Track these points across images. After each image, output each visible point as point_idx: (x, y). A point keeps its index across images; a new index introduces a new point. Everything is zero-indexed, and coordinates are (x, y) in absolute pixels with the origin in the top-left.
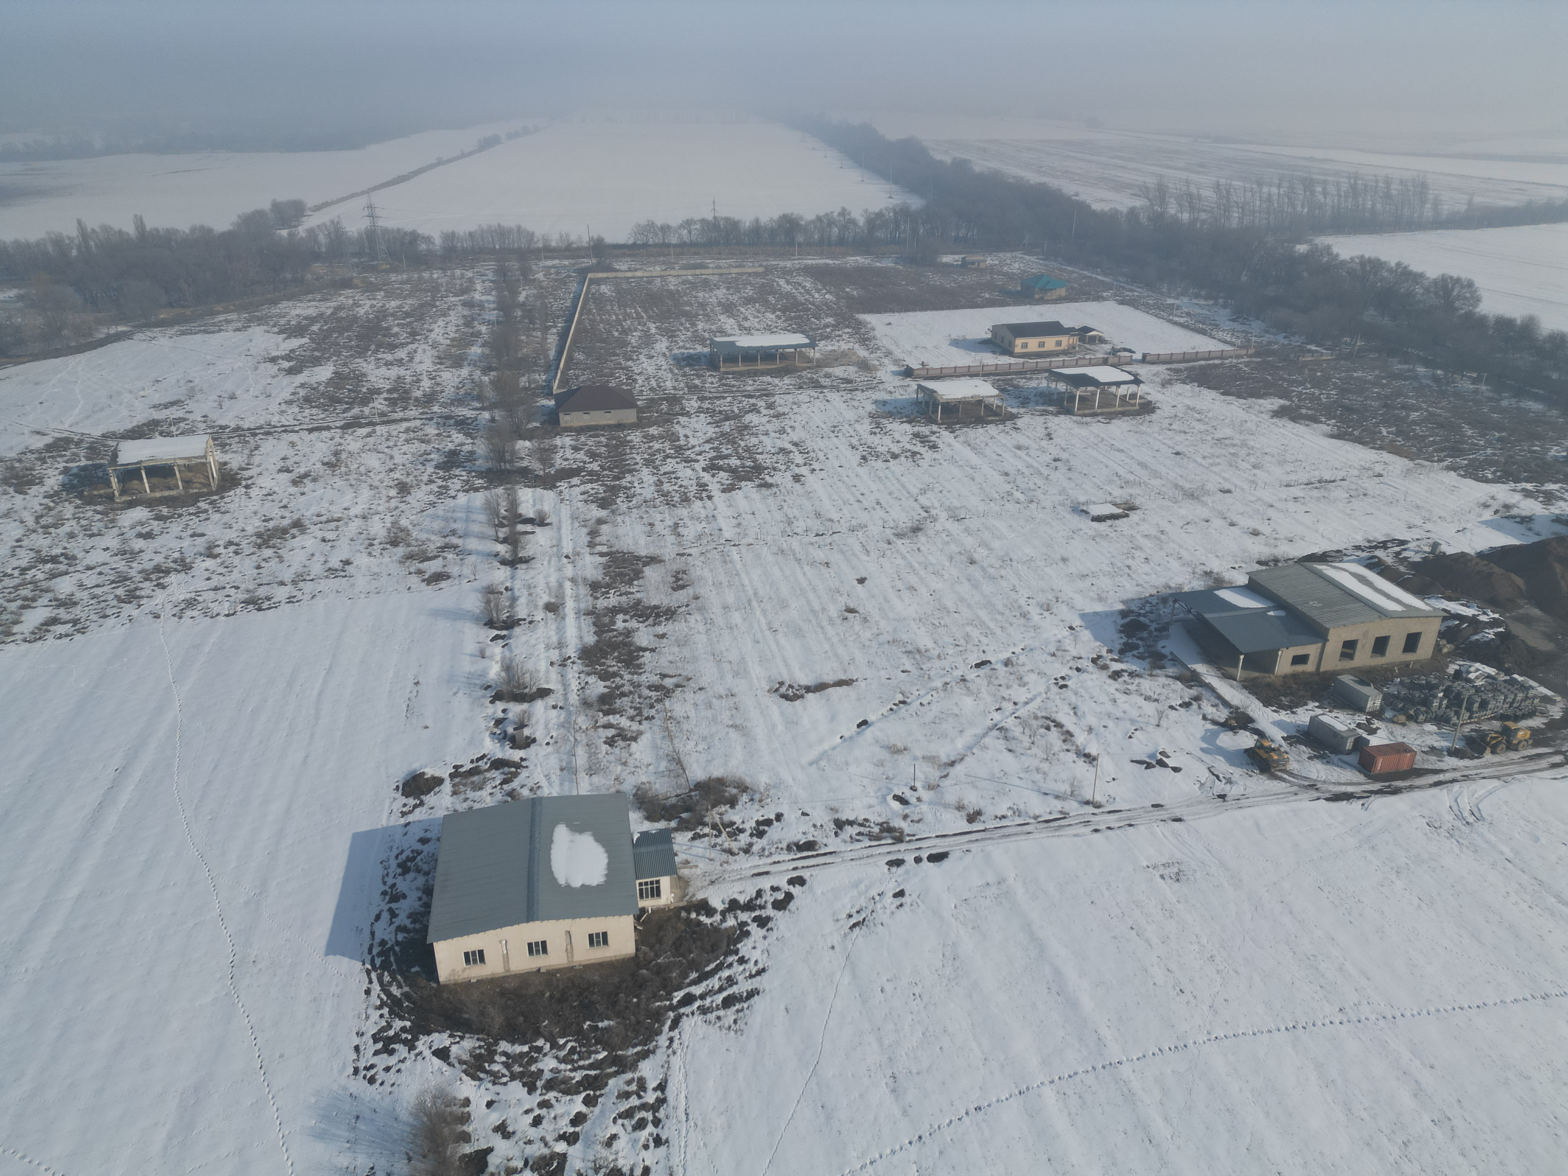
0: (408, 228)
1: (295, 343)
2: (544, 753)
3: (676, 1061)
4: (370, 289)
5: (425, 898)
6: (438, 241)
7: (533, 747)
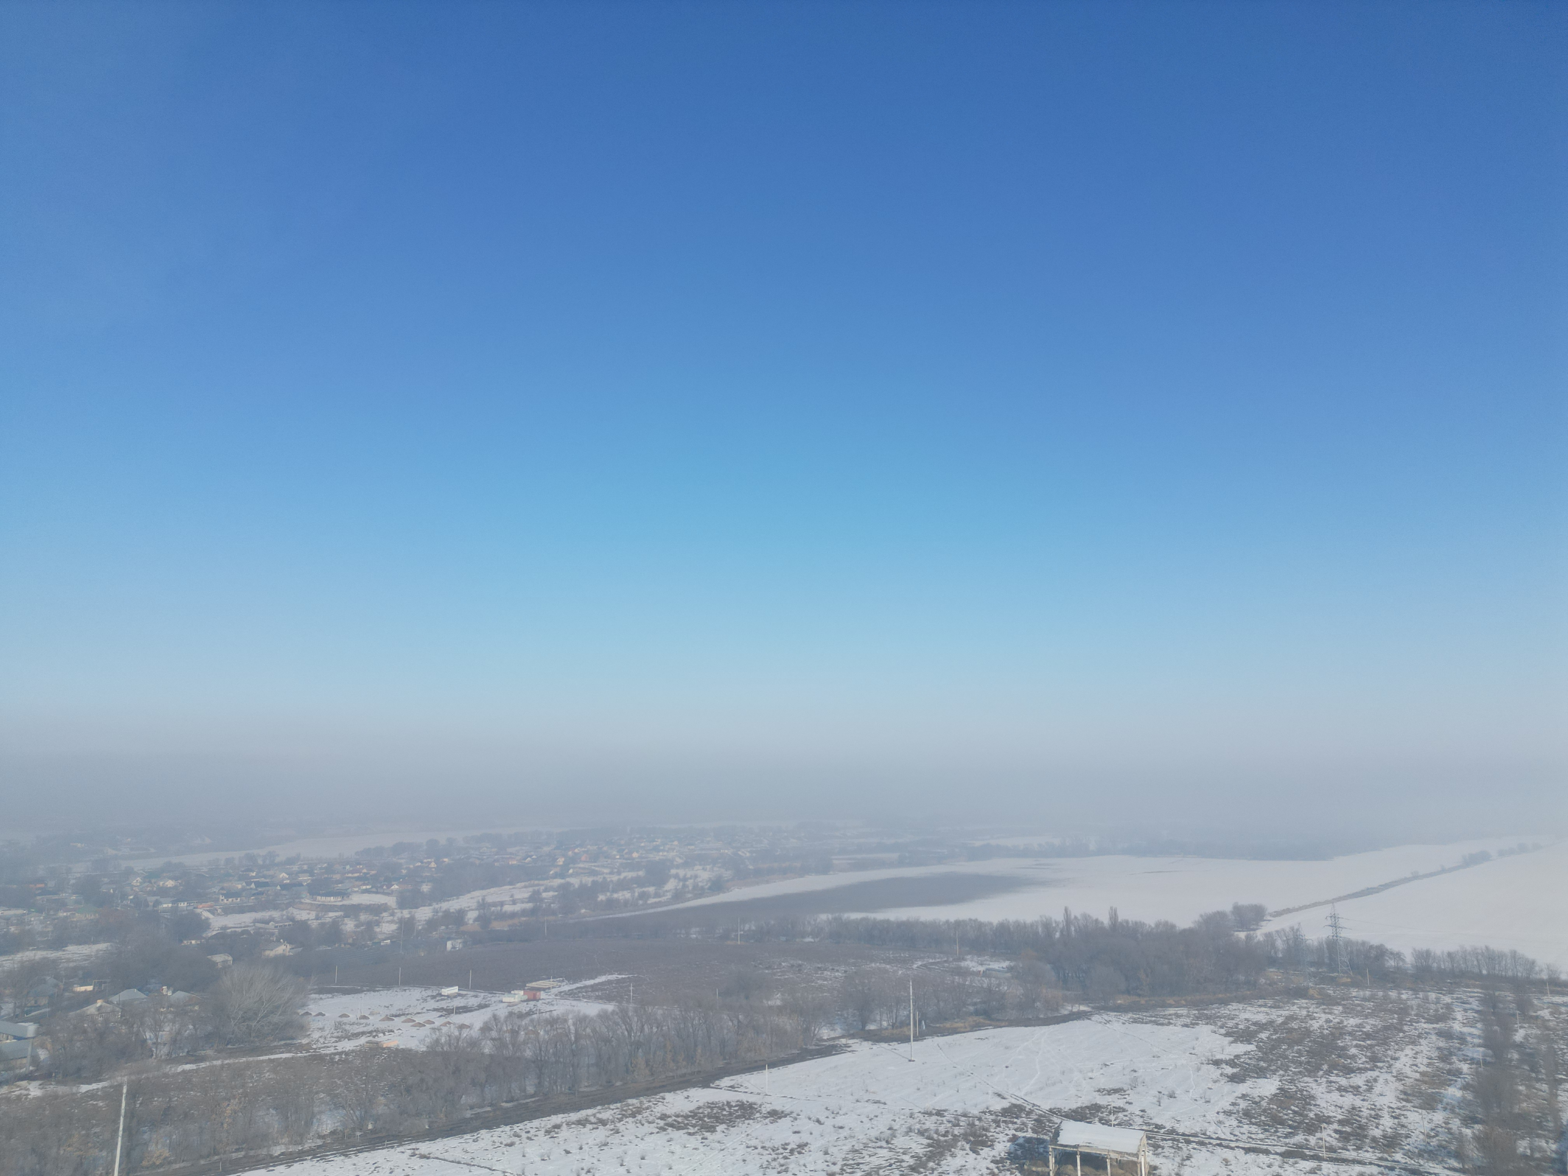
0: (1375, 942)
1: (1241, 1048)
4: (1327, 1001)
6: (1409, 959)
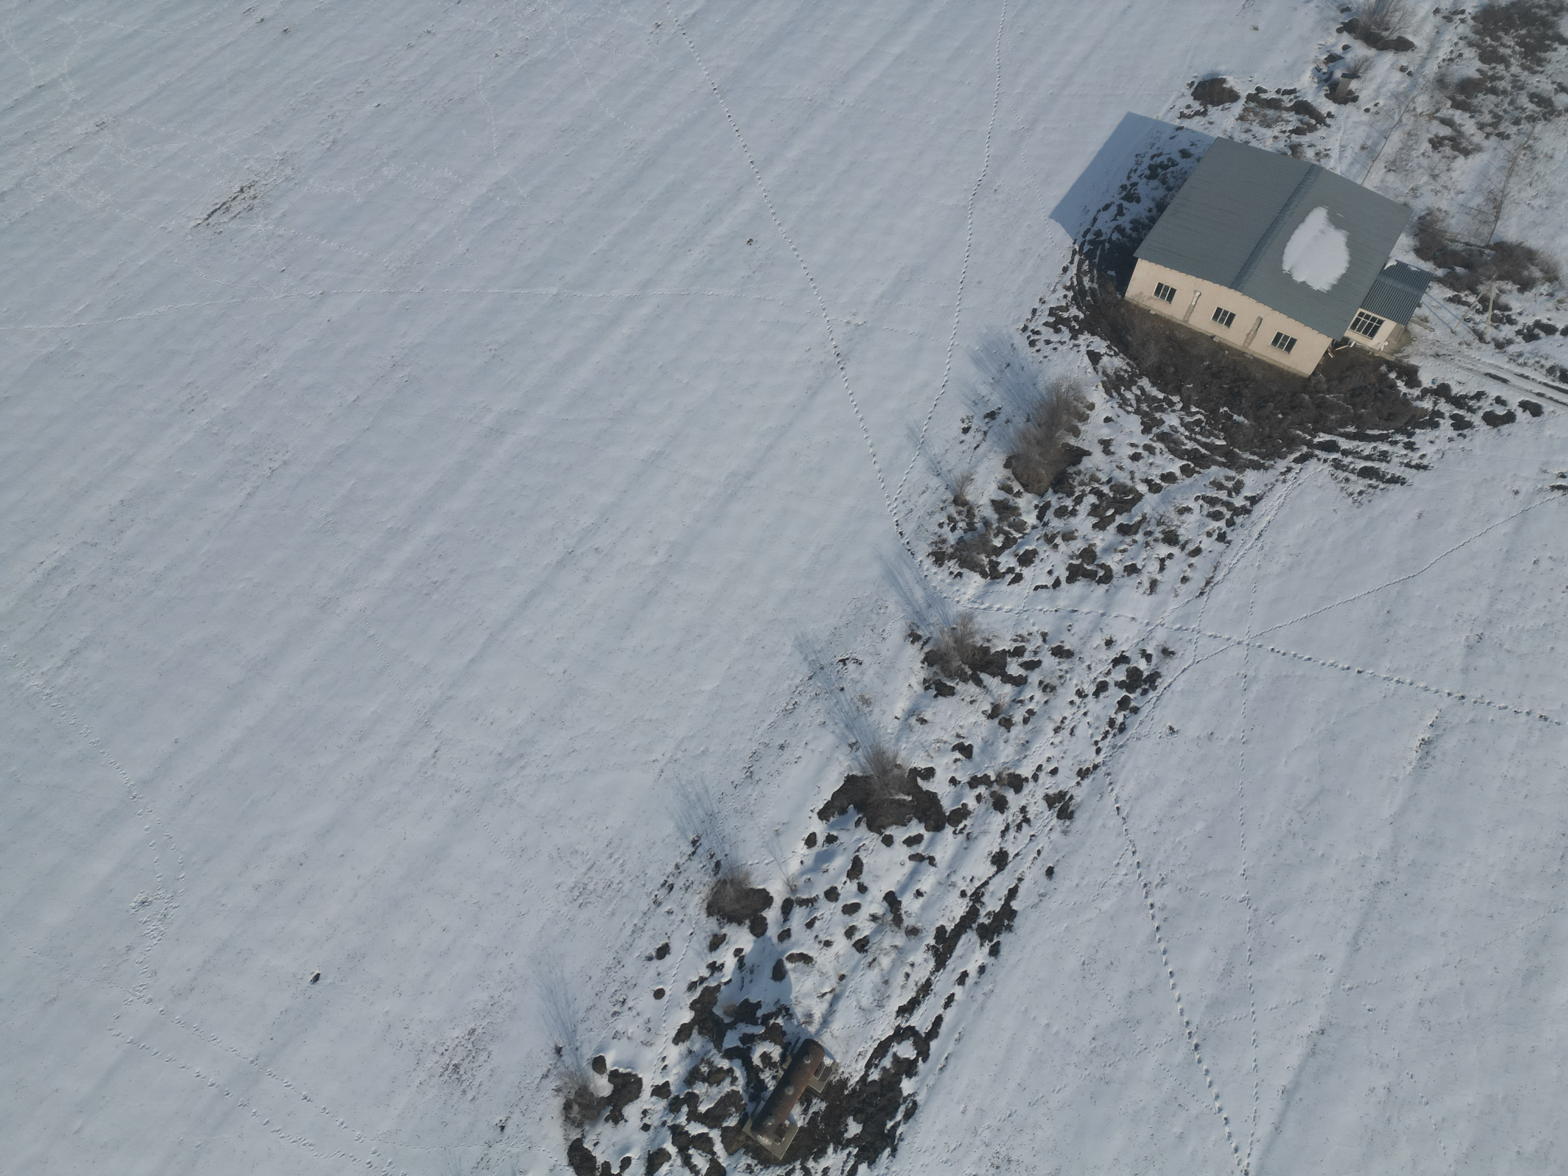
2: (1356, 119)
3: (1281, 489)
5: (1155, 211)
7: (1349, 107)
